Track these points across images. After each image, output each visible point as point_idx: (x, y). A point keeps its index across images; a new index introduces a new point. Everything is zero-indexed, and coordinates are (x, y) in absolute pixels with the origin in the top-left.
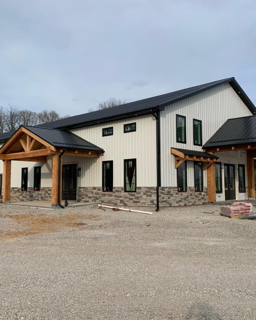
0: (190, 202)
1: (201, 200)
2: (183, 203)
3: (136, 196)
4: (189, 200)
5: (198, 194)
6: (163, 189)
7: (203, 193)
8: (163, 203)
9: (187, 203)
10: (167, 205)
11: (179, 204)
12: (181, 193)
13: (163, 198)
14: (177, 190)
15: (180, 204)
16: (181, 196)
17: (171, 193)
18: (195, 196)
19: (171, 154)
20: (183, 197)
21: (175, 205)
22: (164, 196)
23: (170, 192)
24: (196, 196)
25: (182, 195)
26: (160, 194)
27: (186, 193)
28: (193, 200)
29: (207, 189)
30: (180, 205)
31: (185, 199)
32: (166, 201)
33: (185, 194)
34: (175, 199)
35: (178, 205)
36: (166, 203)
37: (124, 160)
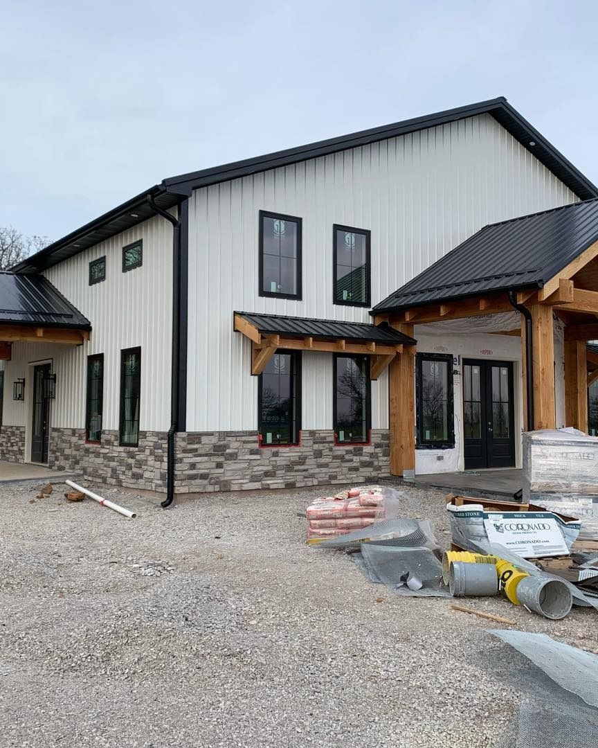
0: (312, 476)
1: (361, 470)
2: (281, 481)
3: (138, 457)
4: (306, 470)
5: (347, 452)
6: (196, 437)
7: (367, 449)
8: (193, 482)
9: (299, 478)
10: (210, 488)
11: (264, 482)
12: (274, 449)
13: (193, 466)
14: (255, 442)
15: (269, 482)
16: (274, 459)
17: (228, 451)
18: (335, 457)
19: (234, 331)
20: (280, 461)
21: (245, 487)
22: (198, 459)
23: (226, 447)
24: (342, 458)
25: (276, 454)
26: (179, 455)
27: (297, 449)
28: (324, 470)
29: (385, 437)
30: (268, 485)
31: (289, 468)
32: (204, 476)
33: (288, 454)
34: (244, 468)
35: (257, 485)
36: (206, 482)
37: (122, 350)
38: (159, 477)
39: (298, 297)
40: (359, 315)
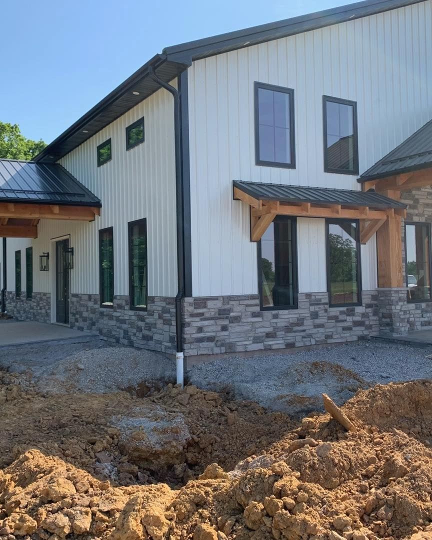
0: (310, 336)
1: (354, 329)
2: (282, 342)
3: (147, 321)
4: (304, 331)
5: (342, 313)
6: (202, 302)
7: (359, 310)
8: (201, 344)
9: (299, 338)
10: (217, 350)
11: (266, 343)
12: (274, 312)
13: (200, 330)
14: (256, 305)
15: (271, 343)
16: (275, 320)
17: (232, 314)
18: (330, 318)
19: (234, 199)
20: (281, 323)
21: (250, 348)
22: (206, 323)
23: (230, 310)
24: (336, 318)
25: (276, 317)
26: (187, 319)
27: (296, 311)
28: (321, 330)
29: (374, 297)
30: (270, 345)
31: (288, 329)
32: (211, 339)
33: (287, 316)
34: (248, 331)
35: (260, 346)
36: (212, 344)
37: (129, 223)
38: (168, 339)
39: (292, 165)
40: (347, 183)
